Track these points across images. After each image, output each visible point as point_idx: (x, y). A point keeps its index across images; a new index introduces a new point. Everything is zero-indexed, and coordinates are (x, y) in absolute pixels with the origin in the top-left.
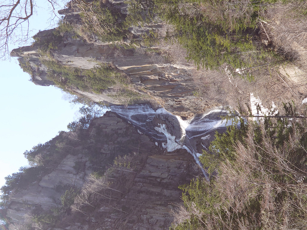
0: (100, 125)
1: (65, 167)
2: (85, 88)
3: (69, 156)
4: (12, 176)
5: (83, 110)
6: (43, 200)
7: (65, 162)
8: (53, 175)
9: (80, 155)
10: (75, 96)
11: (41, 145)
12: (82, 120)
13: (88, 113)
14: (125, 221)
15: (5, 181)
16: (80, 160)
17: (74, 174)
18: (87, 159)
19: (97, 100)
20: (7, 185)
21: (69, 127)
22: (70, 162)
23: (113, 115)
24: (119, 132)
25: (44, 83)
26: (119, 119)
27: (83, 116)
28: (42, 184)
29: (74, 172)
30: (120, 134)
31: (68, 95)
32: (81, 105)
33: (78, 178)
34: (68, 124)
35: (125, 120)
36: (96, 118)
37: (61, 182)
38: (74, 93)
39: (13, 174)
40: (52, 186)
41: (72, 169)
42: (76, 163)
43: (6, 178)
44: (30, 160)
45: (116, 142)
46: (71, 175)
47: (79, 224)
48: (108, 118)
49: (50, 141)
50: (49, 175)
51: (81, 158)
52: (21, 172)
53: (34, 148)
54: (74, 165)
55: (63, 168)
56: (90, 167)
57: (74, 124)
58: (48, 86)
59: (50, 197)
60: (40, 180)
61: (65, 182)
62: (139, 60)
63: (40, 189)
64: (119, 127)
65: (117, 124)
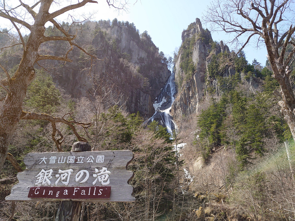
0: (163, 68)
2: (182, 59)
3: (147, 54)
4: (134, 26)
5: (171, 58)
6: (124, 43)
7: (143, 52)
8: (136, 47)
9: (147, 60)
10: (178, 53)
11: (151, 39)
12: (165, 59)
13: (169, 61)
14: (118, 86)
15: (131, 23)
16: (145, 60)
17: (137, 58)
18: (146, 64)
19: (176, 66)
20: (129, 24)
21: (161, 52)
22: (143, 55)
23: (169, 75)
24: (161, 79)
25: (183, 37)
26: (167, 78)
27: (168, 59)
28: (132, 42)
29: (138, 58)
30: (160, 79)
31: (178, 50)
32: (173, 57)
33: (136, 60)
34: (163, 52)
35: (167, 81)
36: (167, 66)
37: (133, 51)
38: (179, 53)
39: (135, 27)
40: (131, 47)
41: (140, 56)
42: (143, 58)
43: (133, 23)
44: (143, 34)
45: (156, 77)
46: (137, 56)
47: (114, 63)
48: (167, 72)
49: (153, 43)
50: (136, 45)
52: (137, 30)
53: (149, 35)
55: (140, 52)
56: (142, 65)
57: (163, 54)
58: (182, 39)
59: (125, 47)
60: (133, 40)
61: (133, 54)
62: (199, 86)
63: (129, 41)
64: (163, 78)
65: (165, 77)
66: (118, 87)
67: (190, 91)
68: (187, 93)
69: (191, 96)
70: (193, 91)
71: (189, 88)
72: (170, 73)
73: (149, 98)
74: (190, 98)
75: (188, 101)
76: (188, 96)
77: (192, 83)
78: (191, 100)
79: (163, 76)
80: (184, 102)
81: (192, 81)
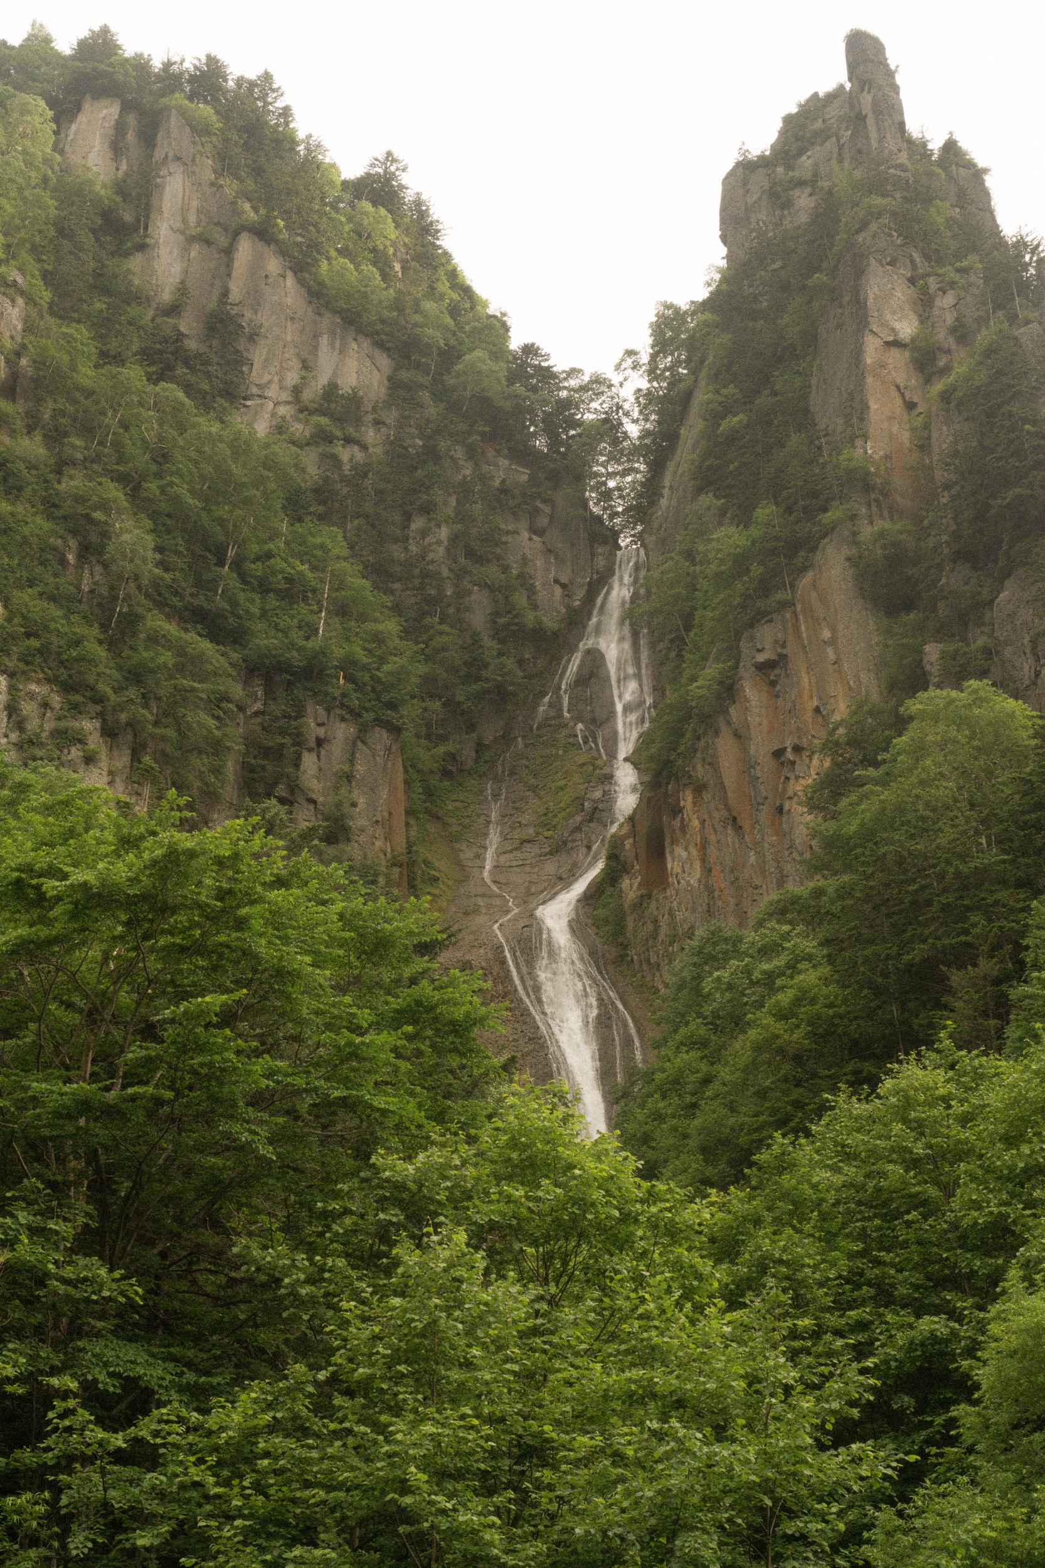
1: (333, 348)
3: (384, 361)
4: (280, 104)
6: (168, 259)
7: (354, 346)
8: (291, 292)
11: (436, 234)
15: (252, 75)
16: (367, 417)
17: (297, 393)
18: (373, 451)
20: (230, 84)
21: (531, 353)
22: (354, 368)
23: (600, 562)
24: (520, 599)
25: (735, 218)
26: (581, 593)
28: (245, 248)
29: (307, 395)
33: (282, 410)
34: (541, 346)
35: (577, 618)
36: (578, 480)
37: (253, 338)
39: (286, 112)
40: (235, 294)
41: (323, 380)
42: (355, 400)
43: (267, 77)
44: (360, 185)
45: (466, 582)
46: (292, 380)
48: (583, 536)
49: (458, 276)
50: (289, 273)
51: (378, 423)
52: (301, 148)
53: (418, 203)
54: (345, 388)
55: (324, 341)
56: (337, 464)
57: (546, 374)
59: (182, 290)
60: (263, 233)
61: (258, 355)
63: (222, 240)
64: (542, 595)
65: (556, 581)
67: (780, 702)
68: (758, 719)
69: (788, 743)
70: (805, 697)
71: (777, 671)
72: (608, 548)
73: (390, 764)
74: (785, 769)
75: (764, 794)
76: (761, 747)
77: (797, 620)
78: (792, 781)
79: (542, 571)
80: (729, 809)
81: (799, 607)
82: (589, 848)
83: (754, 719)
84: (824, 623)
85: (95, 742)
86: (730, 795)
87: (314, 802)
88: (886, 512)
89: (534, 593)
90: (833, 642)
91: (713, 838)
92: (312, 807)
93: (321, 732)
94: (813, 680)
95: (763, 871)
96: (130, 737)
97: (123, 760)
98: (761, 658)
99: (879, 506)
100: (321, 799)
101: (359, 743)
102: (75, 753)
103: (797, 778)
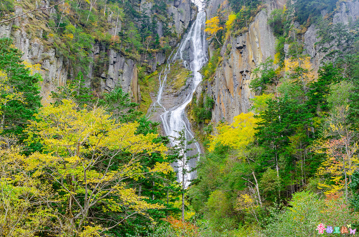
23: (193, 16)
24: (170, 25)
26: (187, 24)
30: (167, 25)
35: (186, 31)
45: (156, 19)
48: (189, 8)
62: (269, 44)
64: (176, 24)
65: (180, 20)
66: (46, 29)
67: (243, 58)
68: (236, 63)
69: (245, 70)
70: (250, 57)
71: (242, 50)
72: (195, 12)
73: (133, 69)
74: (243, 77)
75: (237, 84)
76: (237, 71)
77: (249, 36)
78: (245, 80)
79: (177, 18)
80: (227, 87)
81: (250, 32)
82: (187, 95)
83: (235, 63)
84: (256, 37)
85: (53, 59)
86: (227, 83)
87: (112, 79)
88: (275, 6)
89: (174, 24)
90: (258, 42)
91: (222, 95)
92: (112, 80)
93: (115, 60)
94: (252, 53)
95: (235, 105)
96: (62, 58)
97: (60, 64)
98: (238, 46)
99: (274, 5)
100: (114, 78)
101: (125, 63)
102: (47, 62)
103: (246, 79)
